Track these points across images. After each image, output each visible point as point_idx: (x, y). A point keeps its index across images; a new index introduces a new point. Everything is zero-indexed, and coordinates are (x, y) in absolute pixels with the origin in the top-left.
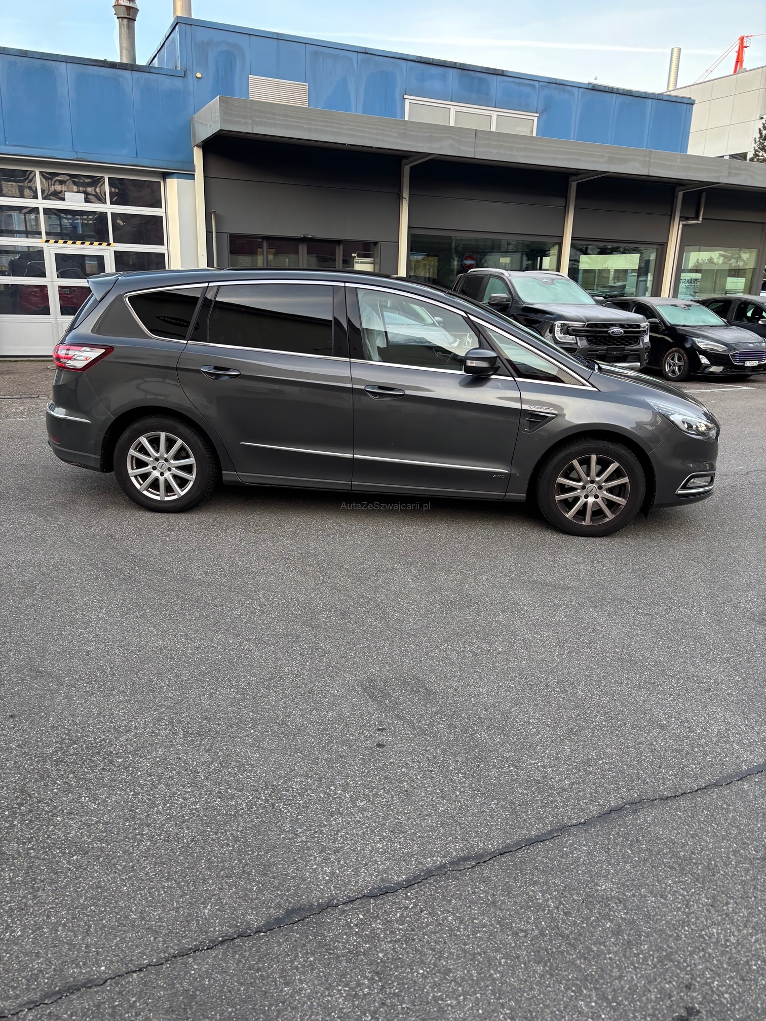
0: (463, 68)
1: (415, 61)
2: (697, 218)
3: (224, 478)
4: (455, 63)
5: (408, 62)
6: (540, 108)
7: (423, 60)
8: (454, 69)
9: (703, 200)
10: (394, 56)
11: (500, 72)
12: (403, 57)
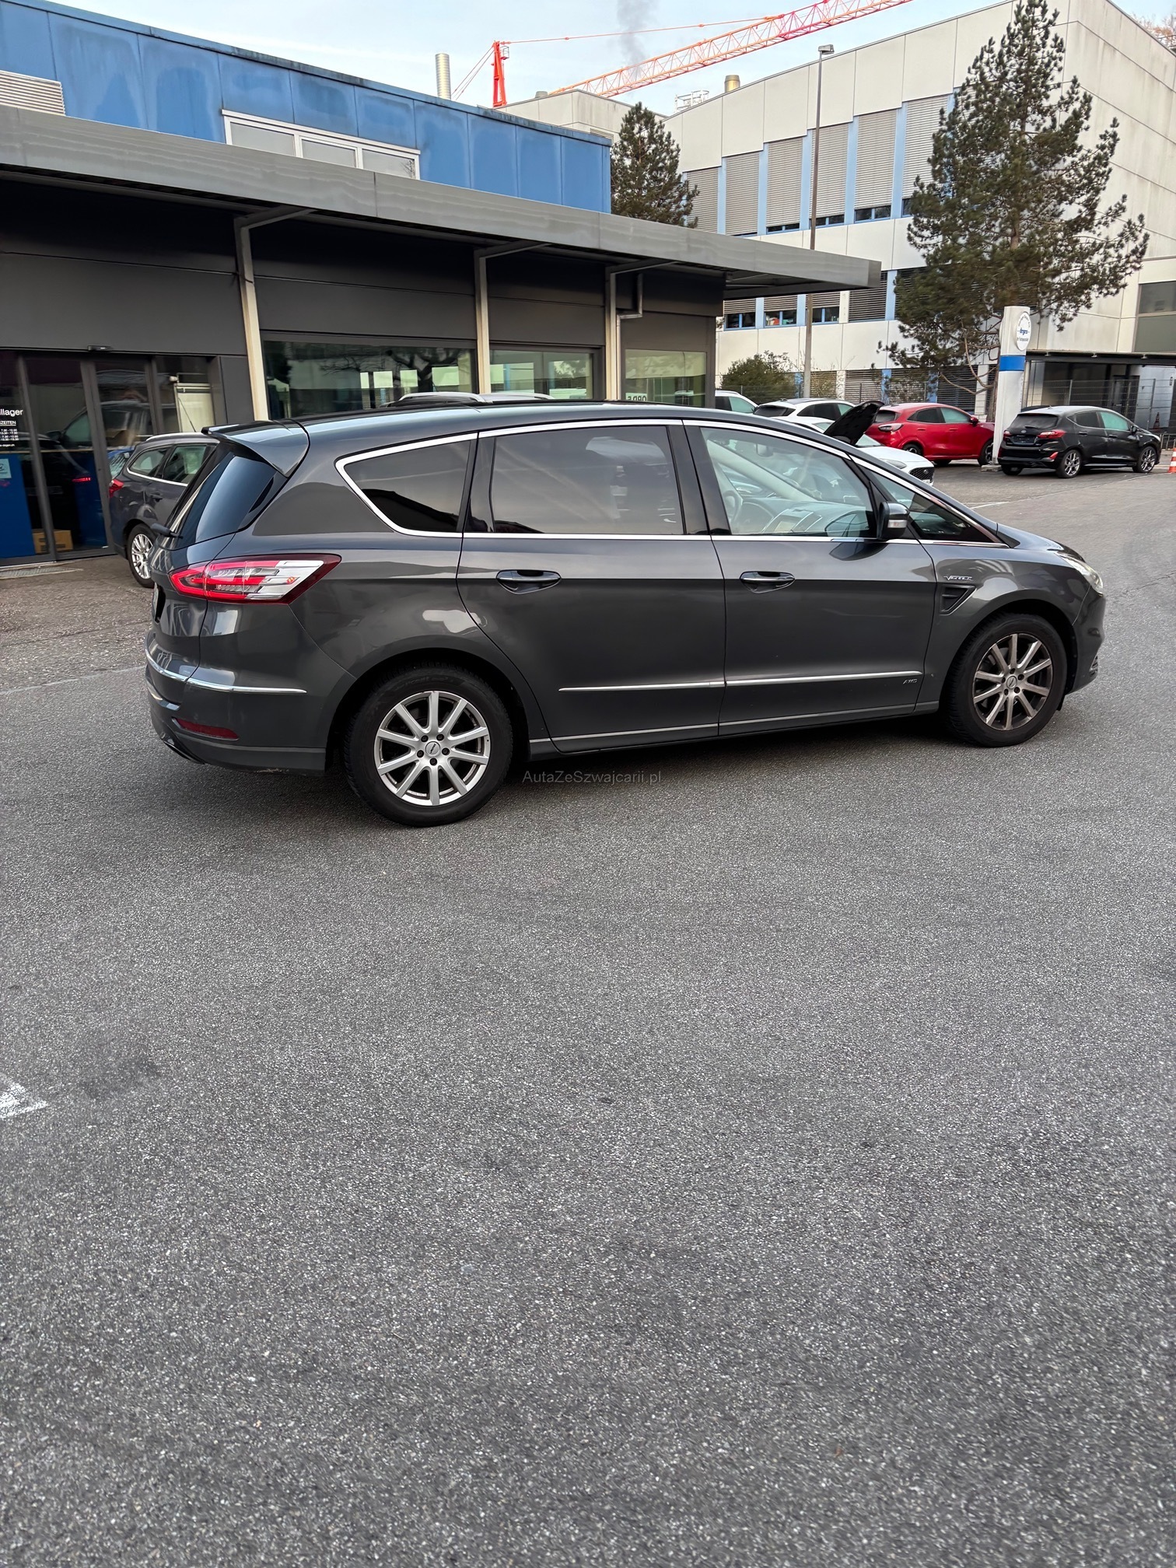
0: (304, 72)
1: (230, 55)
2: (635, 310)
3: (533, 751)
4: (292, 63)
5: (220, 55)
6: (420, 143)
7: (242, 54)
8: (292, 73)
9: (640, 285)
10: (196, 44)
11: (358, 82)
12: (211, 47)
